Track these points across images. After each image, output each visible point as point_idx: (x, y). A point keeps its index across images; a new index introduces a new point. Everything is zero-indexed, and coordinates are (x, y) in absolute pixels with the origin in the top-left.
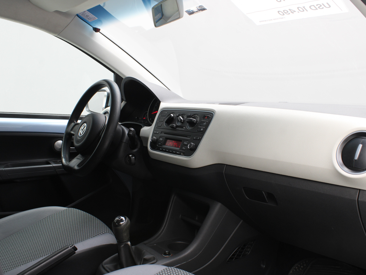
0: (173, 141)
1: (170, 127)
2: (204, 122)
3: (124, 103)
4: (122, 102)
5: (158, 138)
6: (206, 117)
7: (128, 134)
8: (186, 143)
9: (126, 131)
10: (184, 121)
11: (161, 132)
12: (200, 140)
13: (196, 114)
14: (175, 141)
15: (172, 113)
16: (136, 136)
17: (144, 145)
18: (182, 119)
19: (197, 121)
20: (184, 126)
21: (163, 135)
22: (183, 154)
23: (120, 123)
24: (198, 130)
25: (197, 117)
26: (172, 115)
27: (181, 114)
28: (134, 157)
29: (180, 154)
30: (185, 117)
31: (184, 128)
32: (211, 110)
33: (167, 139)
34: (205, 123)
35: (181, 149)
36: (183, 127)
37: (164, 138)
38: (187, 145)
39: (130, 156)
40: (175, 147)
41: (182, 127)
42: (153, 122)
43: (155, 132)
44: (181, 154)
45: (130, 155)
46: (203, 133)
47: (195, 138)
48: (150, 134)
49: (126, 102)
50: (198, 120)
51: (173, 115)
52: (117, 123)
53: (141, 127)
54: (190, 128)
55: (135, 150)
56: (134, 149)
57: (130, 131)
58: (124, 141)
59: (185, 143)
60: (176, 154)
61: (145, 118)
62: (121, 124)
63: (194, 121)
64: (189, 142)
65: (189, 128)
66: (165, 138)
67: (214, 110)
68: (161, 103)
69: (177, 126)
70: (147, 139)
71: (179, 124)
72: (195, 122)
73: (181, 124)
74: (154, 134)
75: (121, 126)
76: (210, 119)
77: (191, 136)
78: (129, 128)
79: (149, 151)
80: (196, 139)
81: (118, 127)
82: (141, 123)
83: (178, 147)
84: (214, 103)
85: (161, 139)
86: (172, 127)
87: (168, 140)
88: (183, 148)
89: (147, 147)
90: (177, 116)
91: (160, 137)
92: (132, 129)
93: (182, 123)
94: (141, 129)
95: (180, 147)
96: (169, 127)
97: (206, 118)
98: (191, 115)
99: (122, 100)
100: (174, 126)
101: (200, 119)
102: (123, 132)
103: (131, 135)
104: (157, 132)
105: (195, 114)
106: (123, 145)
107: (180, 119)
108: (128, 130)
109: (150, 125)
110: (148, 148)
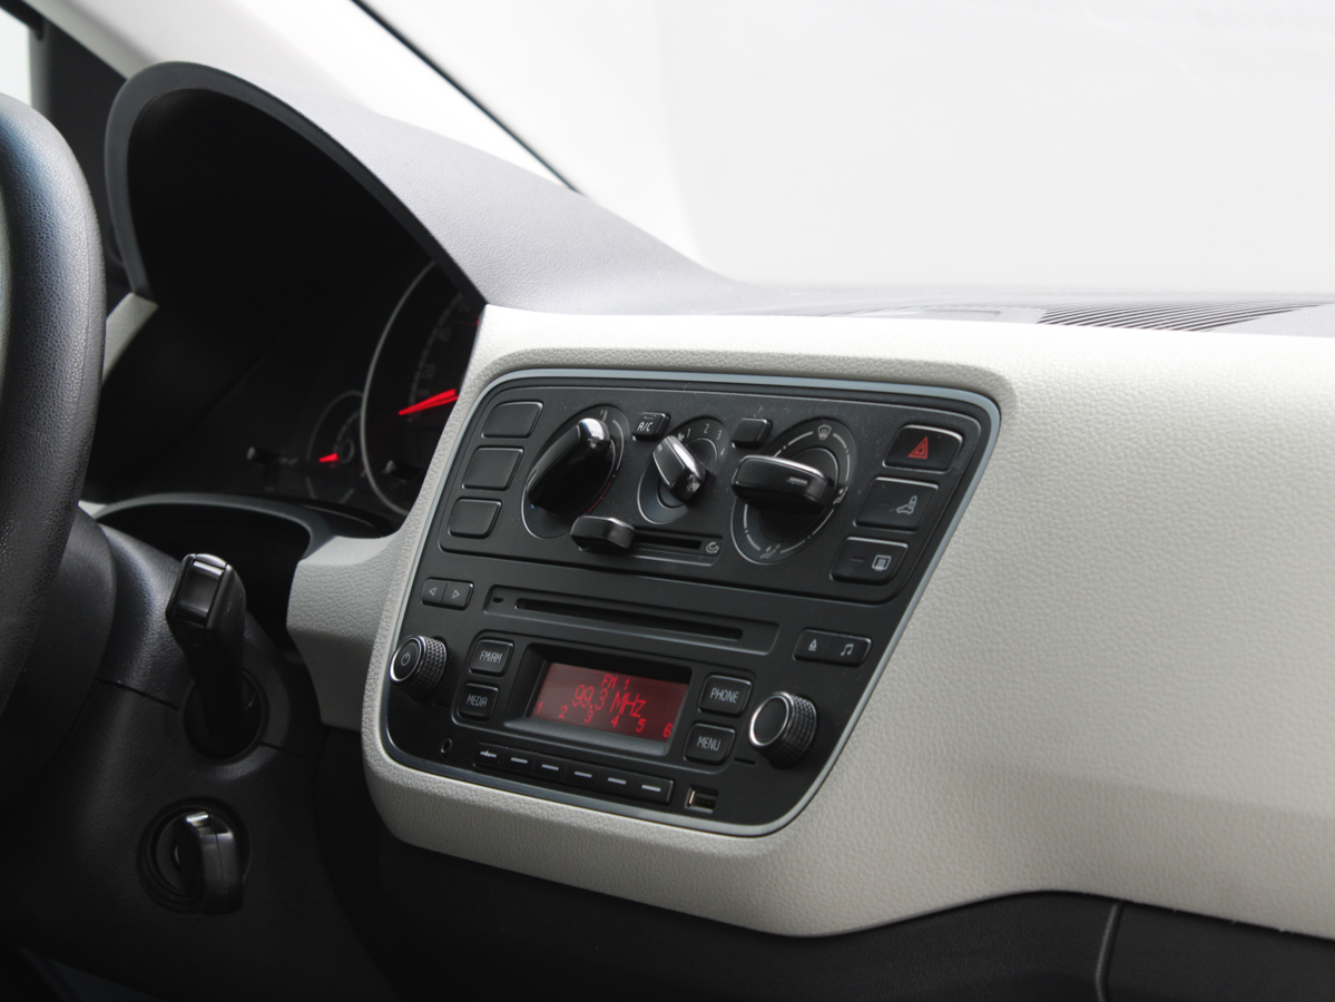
0: (610, 678)
1: (578, 540)
2: (903, 494)
3: (129, 314)
4: (110, 303)
5: (462, 649)
6: (924, 445)
7: (175, 612)
8: (732, 697)
9: (157, 584)
10: (707, 479)
11: (494, 595)
12: (862, 666)
13: (829, 419)
14: (628, 679)
15: (592, 411)
16: (251, 632)
17: (329, 715)
18: (689, 461)
19: (831, 485)
20: (717, 537)
21: (508, 615)
22: (698, 802)
23: (92, 509)
24: (846, 572)
25: (830, 444)
26: (595, 428)
27: (676, 421)
28: (229, 835)
29: (668, 803)
30: (721, 448)
31: (712, 547)
32: (965, 381)
33: (546, 654)
34: (913, 503)
35: (684, 749)
36: (696, 545)
37: (522, 644)
38: (739, 716)
39: (193, 820)
40: (628, 730)
41: (692, 544)
42: (409, 497)
43: (432, 592)
44: (684, 796)
45: (194, 811)
46: (895, 593)
47: (813, 647)
48: (380, 609)
49: (149, 307)
50: (847, 470)
51: (608, 426)
52: (70, 509)
53: (300, 545)
54: (769, 552)
55: (241, 768)
56: (233, 753)
57: (190, 580)
58: (136, 677)
59: (717, 693)
60: (632, 797)
61: (333, 457)
62: (107, 520)
63: (802, 489)
64: (762, 681)
65: (755, 550)
66: (532, 646)
67: (999, 379)
68: (488, 307)
69: (643, 537)
70: (355, 654)
71: (662, 513)
72: (813, 491)
73: (683, 510)
74: (423, 607)
75: (109, 532)
76: (958, 465)
77: (775, 625)
78: (180, 559)
79: (374, 775)
80: (825, 660)
81: (78, 543)
82: (296, 501)
83: (652, 734)
84: (994, 313)
85: (492, 658)
86: (598, 544)
87: (558, 668)
88: (703, 741)
89: (354, 738)
90: (642, 437)
91: (484, 639)
92: (214, 564)
93: (692, 501)
94: (302, 564)
95: (672, 730)
96: (562, 545)
97: (920, 453)
98: (779, 428)
99: (114, 286)
100: (614, 536)
101: (865, 466)
102: (128, 587)
103: (202, 620)
104: (456, 594)
105: (810, 414)
106: (125, 712)
107: (673, 461)
108: (177, 568)
109: (383, 525)
110: (367, 749)
